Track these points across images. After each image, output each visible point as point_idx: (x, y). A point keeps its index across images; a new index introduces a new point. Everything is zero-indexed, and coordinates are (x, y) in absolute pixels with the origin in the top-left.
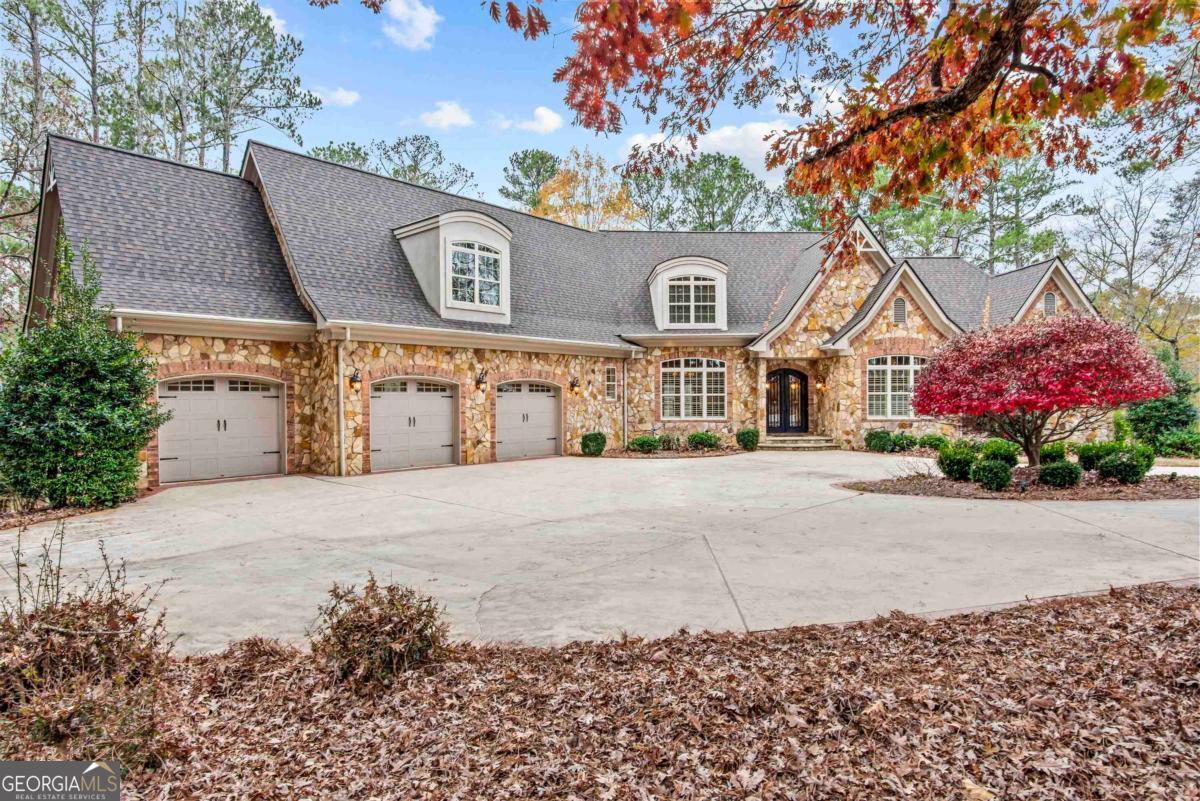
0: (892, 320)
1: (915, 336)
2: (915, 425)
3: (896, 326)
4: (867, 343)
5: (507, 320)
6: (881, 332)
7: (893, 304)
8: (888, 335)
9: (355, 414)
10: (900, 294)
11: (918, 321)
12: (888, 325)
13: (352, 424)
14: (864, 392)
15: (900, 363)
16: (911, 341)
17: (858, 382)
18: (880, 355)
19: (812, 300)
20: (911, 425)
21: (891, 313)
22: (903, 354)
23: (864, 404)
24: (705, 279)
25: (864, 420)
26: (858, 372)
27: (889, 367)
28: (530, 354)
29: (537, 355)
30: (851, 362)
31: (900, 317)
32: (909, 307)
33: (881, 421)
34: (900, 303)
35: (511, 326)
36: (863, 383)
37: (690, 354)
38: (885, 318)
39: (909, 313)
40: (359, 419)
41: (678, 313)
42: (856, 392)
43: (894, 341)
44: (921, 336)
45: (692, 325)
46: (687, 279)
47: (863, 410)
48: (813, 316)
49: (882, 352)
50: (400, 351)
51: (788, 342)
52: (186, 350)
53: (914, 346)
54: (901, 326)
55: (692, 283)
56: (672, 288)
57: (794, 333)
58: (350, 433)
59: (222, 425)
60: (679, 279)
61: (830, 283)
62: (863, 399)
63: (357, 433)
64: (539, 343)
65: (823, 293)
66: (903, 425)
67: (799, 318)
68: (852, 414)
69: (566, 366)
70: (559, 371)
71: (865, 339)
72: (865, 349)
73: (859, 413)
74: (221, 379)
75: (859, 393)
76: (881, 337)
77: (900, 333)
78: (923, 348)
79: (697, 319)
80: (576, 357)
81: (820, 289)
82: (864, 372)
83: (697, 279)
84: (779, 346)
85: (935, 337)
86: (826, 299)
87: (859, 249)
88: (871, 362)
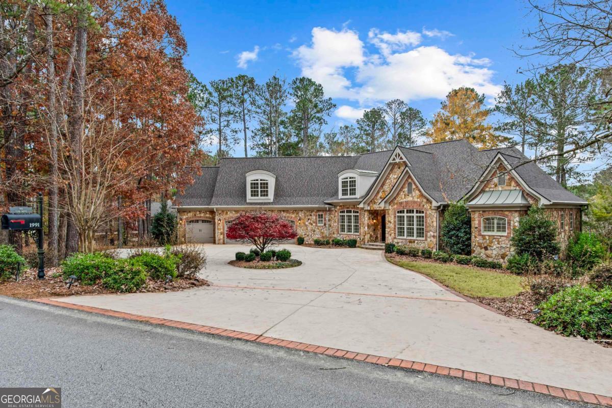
0: (406, 193)
1: (416, 200)
2: (416, 242)
3: (408, 195)
4: (397, 203)
5: (272, 201)
6: (402, 198)
7: (407, 185)
8: (405, 200)
9: (220, 229)
10: (410, 180)
11: (417, 192)
12: (405, 195)
13: (220, 232)
14: (395, 226)
15: (410, 213)
16: (415, 202)
17: (392, 221)
18: (401, 209)
19: (383, 184)
20: (414, 242)
21: (406, 190)
22: (411, 208)
23: (395, 231)
24: (352, 178)
25: (395, 238)
26: (393, 216)
27: (405, 215)
28: (280, 211)
29: (284, 211)
30: (390, 212)
31: (410, 191)
32: (414, 187)
33: (402, 239)
34: (410, 184)
35: (272, 203)
36: (395, 222)
37: (348, 208)
38: (404, 192)
39: (414, 189)
40: (222, 230)
41: (345, 192)
42: (392, 225)
43: (407, 202)
44: (419, 200)
45: (349, 196)
46: (347, 178)
47: (395, 234)
48: (383, 191)
49: (402, 208)
50: (234, 212)
51: (375, 203)
52: (191, 214)
53: (415, 205)
54: (410, 195)
55: (349, 180)
56: (343, 182)
57: (376, 199)
58: (219, 234)
59: (200, 230)
60: (345, 179)
61: (391, 176)
62: (395, 229)
63: (221, 234)
64: (284, 207)
65: (388, 181)
66: (410, 242)
67: (378, 192)
68: (390, 235)
69: (297, 214)
70: (293, 216)
71: (396, 202)
72: (396, 206)
73: (393, 235)
74: (200, 220)
75: (393, 226)
76: (402, 201)
77: (410, 199)
78: (420, 206)
79: (350, 195)
80: (302, 211)
81: (386, 179)
82: (395, 217)
83: (350, 178)
84: (371, 205)
85: (425, 200)
86: (389, 184)
87: (397, 160)
88: (398, 212)
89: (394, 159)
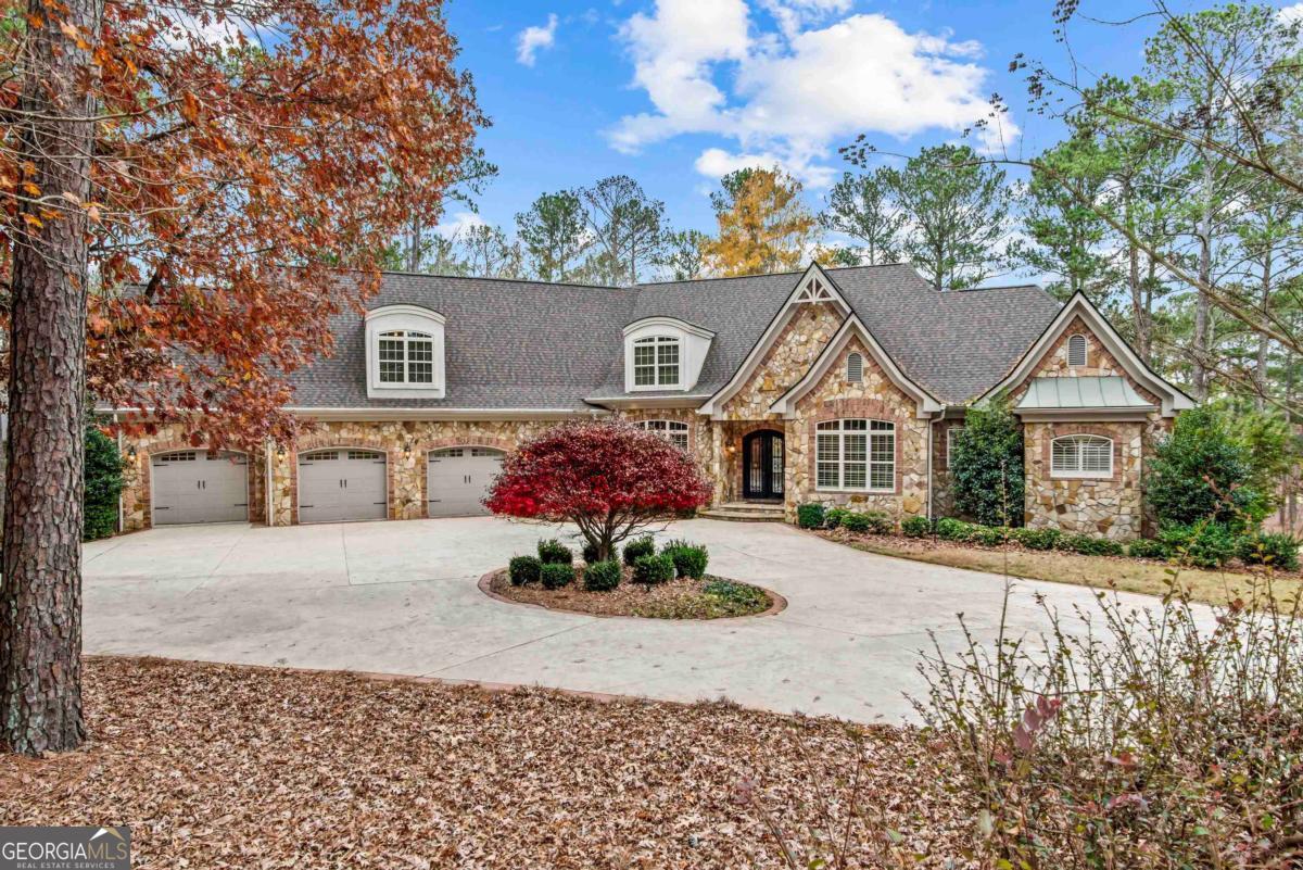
0: (845, 378)
1: (872, 396)
2: (872, 498)
3: (851, 385)
4: (817, 405)
5: (442, 395)
6: (833, 392)
7: (846, 361)
8: (840, 396)
9: (284, 478)
10: (855, 349)
11: (876, 378)
12: (840, 385)
13: (280, 486)
14: (812, 460)
15: (855, 427)
16: (867, 402)
17: (805, 448)
18: (831, 418)
19: (768, 357)
20: (866, 499)
21: (843, 371)
22: (858, 417)
23: (812, 474)
24: (669, 339)
25: (811, 491)
26: (805, 438)
27: (842, 432)
28: (468, 424)
29: (476, 424)
30: (797, 426)
31: (855, 375)
32: (865, 363)
33: (831, 493)
34: (855, 359)
35: (444, 400)
36: (811, 450)
37: (654, 416)
38: (837, 376)
39: (866, 370)
40: (287, 482)
41: (644, 376)
42: (803, 460)
43: (846, 403)
44: (879, 397)
45: (656, 386)
46: (651, 340)
47: (811, 480)
48: (768, 375)
49: (832, 416)
50: (326, 428)
51: (743, 403)
52: (170, 432)
53: (871, 407)
54: (855, 385)
55: (656, 344)
56: (637, 349)
57: (747, 393)
58: (279, 493)
59: (201, 484)
60: (644, 341)
61: (789, 338)
62: (810, 467)
63: (286, 493)
64: (482, 413)
65: (781, 349)
66: (856, 499)
67: (754, 377)
68: (798, 483)
69: (513, 432)
70: (503, 437)
71: (814, 400)
72: (814, 412)
73: (806, 483)
74: (202, 451)
75: (806, 461)
76: (832, 398)
77: (855, 393)
78: (882, 411)
79: (661, 382)
80: (526, 423)
81: (776, 345)
82: (812, 438)
83: (661, 339)
84: (732, 409)
85: (897, 398)
86: (783, 356)
87: (814, 299)
88: (821, 427)
89: (804, 295)
